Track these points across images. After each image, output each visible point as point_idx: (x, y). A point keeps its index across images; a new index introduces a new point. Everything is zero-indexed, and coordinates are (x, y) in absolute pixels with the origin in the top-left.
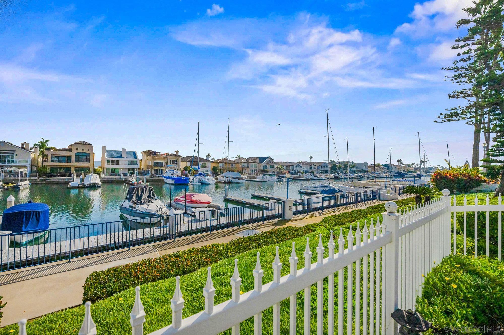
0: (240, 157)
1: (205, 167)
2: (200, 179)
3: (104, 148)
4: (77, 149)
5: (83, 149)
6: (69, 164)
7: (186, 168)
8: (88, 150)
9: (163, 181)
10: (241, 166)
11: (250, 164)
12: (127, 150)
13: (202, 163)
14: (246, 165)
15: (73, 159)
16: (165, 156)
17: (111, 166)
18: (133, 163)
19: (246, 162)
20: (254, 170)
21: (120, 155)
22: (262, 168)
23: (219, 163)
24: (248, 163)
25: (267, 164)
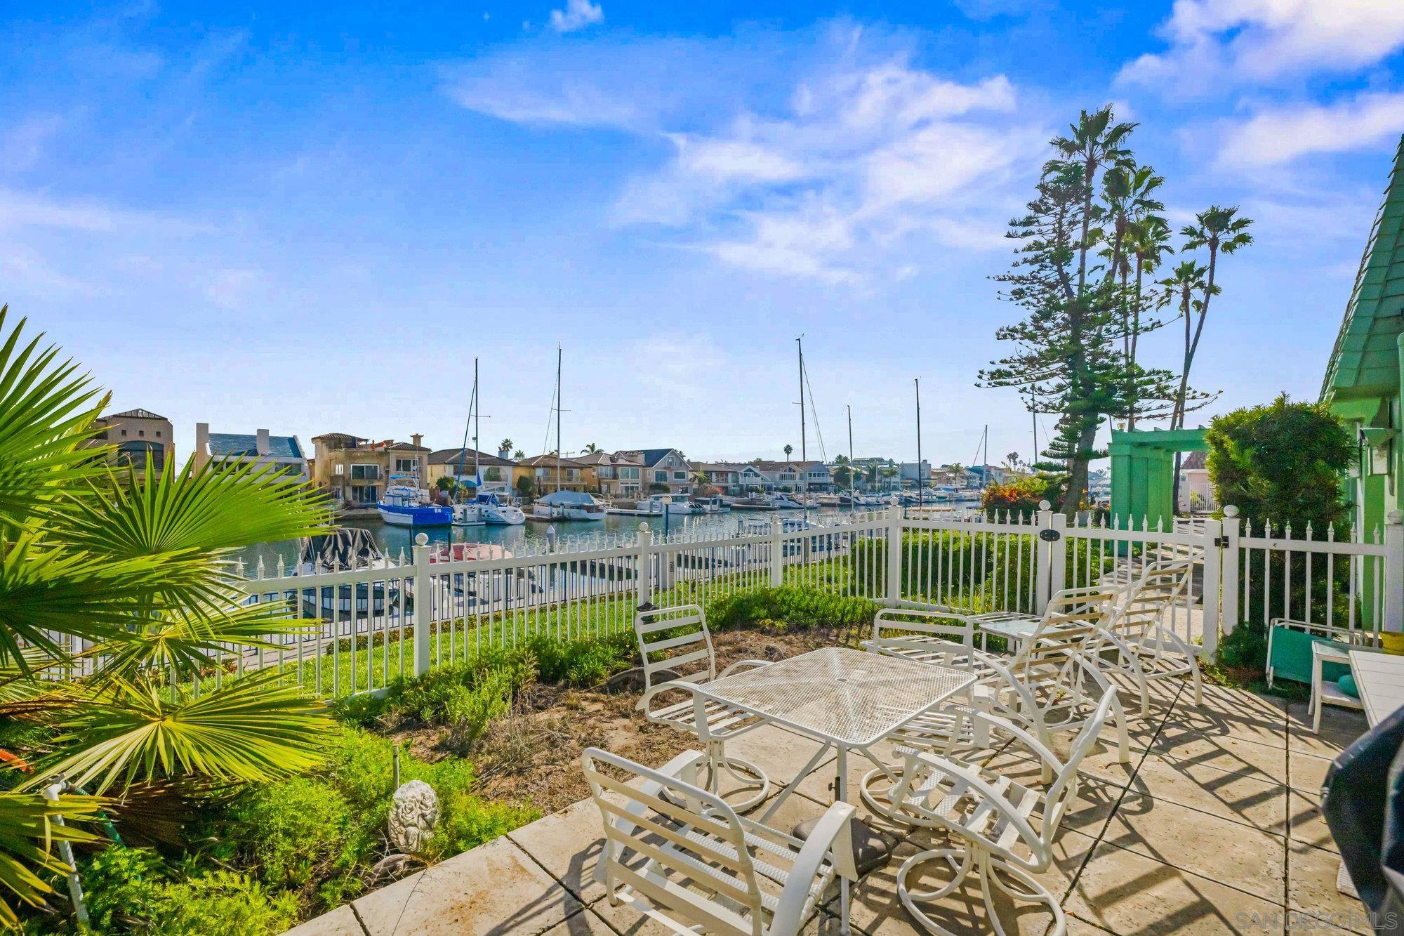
0: (596, 449)
1: (498, 479)
2: (483, 511)
3: (202, 428)
4: (124, 432)
5: (141, 433)
7: (443, 483)
8: (158, 434)
9: (379, 518)
10: (595, 474)
11: (619, 470)
12: (271, 434)
13: (486, 468)
14: (609, 471)
16: (381, 449)
19: (609, 463)
20: (630, 485)
21: (251, 447)
22: (653, 481)
23: (534, 467)
24: (615, 467)
25: (665, 468)
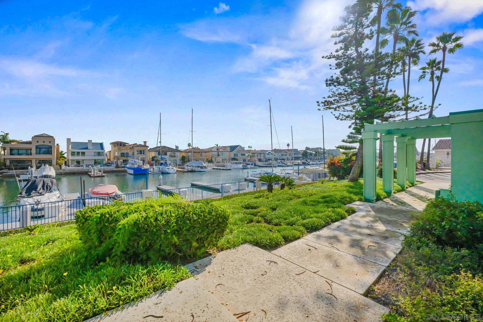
1: (175, 156)
3: (68, 140)
4: (38, 142)
5: (44, 142)
6: (30, 157)
7: (153, 158)
8: (50, 142)
10: (211, 154)
11: (220, 153)
13: (170, 153)
14: (216, 153)
15: (34, 151)
16: (131, 147)
17: (76, 158)
18: (99, 154)
19: (216, 150)
20: (224, 158)
21: (86, 146)
22: (233, 157)
23: (188, 152)
24: (218, 152)
25: (237, 152)
